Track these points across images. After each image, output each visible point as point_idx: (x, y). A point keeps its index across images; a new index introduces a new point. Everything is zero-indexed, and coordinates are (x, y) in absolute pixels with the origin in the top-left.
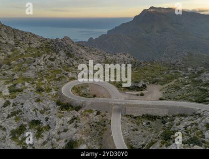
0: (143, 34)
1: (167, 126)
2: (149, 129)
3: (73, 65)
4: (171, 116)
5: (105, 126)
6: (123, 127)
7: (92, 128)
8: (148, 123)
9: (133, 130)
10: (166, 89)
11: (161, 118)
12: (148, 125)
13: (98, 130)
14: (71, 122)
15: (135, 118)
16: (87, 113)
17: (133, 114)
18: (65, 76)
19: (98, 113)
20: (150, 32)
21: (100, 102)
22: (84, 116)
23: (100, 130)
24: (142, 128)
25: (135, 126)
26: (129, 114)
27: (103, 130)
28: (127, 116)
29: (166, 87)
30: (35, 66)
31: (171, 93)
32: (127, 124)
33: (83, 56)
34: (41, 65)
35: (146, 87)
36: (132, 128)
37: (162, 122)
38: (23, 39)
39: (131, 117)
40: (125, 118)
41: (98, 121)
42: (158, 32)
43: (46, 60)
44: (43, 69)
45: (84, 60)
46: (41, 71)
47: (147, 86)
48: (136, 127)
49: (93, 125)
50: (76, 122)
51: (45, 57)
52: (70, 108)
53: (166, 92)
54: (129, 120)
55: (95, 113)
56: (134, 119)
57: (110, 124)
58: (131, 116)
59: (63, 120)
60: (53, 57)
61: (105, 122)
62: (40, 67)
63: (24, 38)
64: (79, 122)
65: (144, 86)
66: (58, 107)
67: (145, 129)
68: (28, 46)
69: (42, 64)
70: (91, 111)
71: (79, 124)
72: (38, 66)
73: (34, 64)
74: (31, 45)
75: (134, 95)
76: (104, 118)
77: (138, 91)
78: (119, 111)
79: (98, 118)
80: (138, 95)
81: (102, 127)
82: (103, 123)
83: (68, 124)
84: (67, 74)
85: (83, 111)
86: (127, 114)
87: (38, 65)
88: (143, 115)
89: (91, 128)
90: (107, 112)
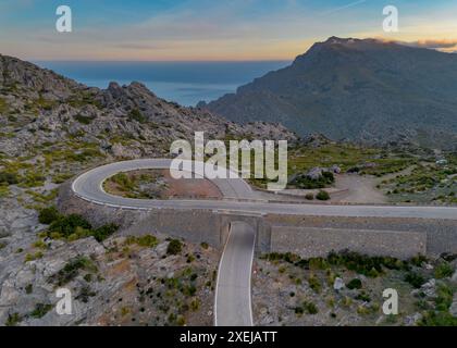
0: (315, 93)
1: (430, 293)
2: (362, 305)
3: (142, 138)
4: (436, 256)
5: (192, 292)
6: (260, 299)
7: (148, 301)
8: (355, 284)
9: (298, 311)
10: (394, 184)
11: (398, 263)
12: (355, 291)
13: (166, 310)
14: (64, 276)
15: (304, 264)
16: (133, 247)
17: (296, 251)
18: (102, 151)
19: (174, 248)
20: (329, 89)
21: (181, 209)
22: (121, 256)
23: (173, 309)
24: (331, 304)
25: (304, 293)
26: (283, 251)
27: (186, 307)
28: (273, 256)
29: (392, 181)
30: (32, 131)
31: (412, 192)
32: (275, 286)
33: (171, 121)
34: (50, 131)
35: (332, 179)
36: (292, 302)
37: (409, 279)
38: (26, 79)
39: (288, 260)
40: (267, 265)
41: (171, 275)
42: (346, 88)
43: (66, 120)
44: (53, 140)
45: (171, 129)
46: (47, 144)
47: (336, 176)
48: (310, 300)
49: (150, 291)
50: (87, 278)
51: (64, 112)
52: (79, 229)
53: (395, 192)
54: (282, 271)
55: (162, 247)
56: (297, 270)
57: (211, 285)
58: (287, 258)
59: (34, 270)
60: (88, 115)
61: (194, 277)
62: (46, 134)
63: (30, 78)
64: (100, 279)
65: (328, 178)
66: (42, 227)
67: (345, 307)
68: (38, 97)
69: (53, 127)
70: (149, 241)
71: (95, 286)
72: (38, 133)
73: (30, 126)
74: (44, 95)
75: (296, 197)
76: (195, 263)
77: (310, 188)
78: (247, 241)
79: (170, 267)
80: (309, 198)
81: (181, 297)
82: (187, 284)
83: (49, 287)
84: (109, 147)
85: (121, 240)
86: (273, 250)
87: (41, 128)
88: (331, 255)
89: (141, 300)
90: (205, 245)
